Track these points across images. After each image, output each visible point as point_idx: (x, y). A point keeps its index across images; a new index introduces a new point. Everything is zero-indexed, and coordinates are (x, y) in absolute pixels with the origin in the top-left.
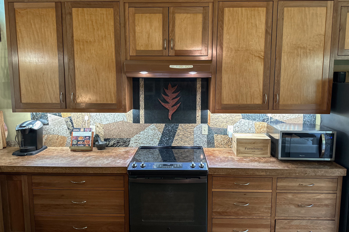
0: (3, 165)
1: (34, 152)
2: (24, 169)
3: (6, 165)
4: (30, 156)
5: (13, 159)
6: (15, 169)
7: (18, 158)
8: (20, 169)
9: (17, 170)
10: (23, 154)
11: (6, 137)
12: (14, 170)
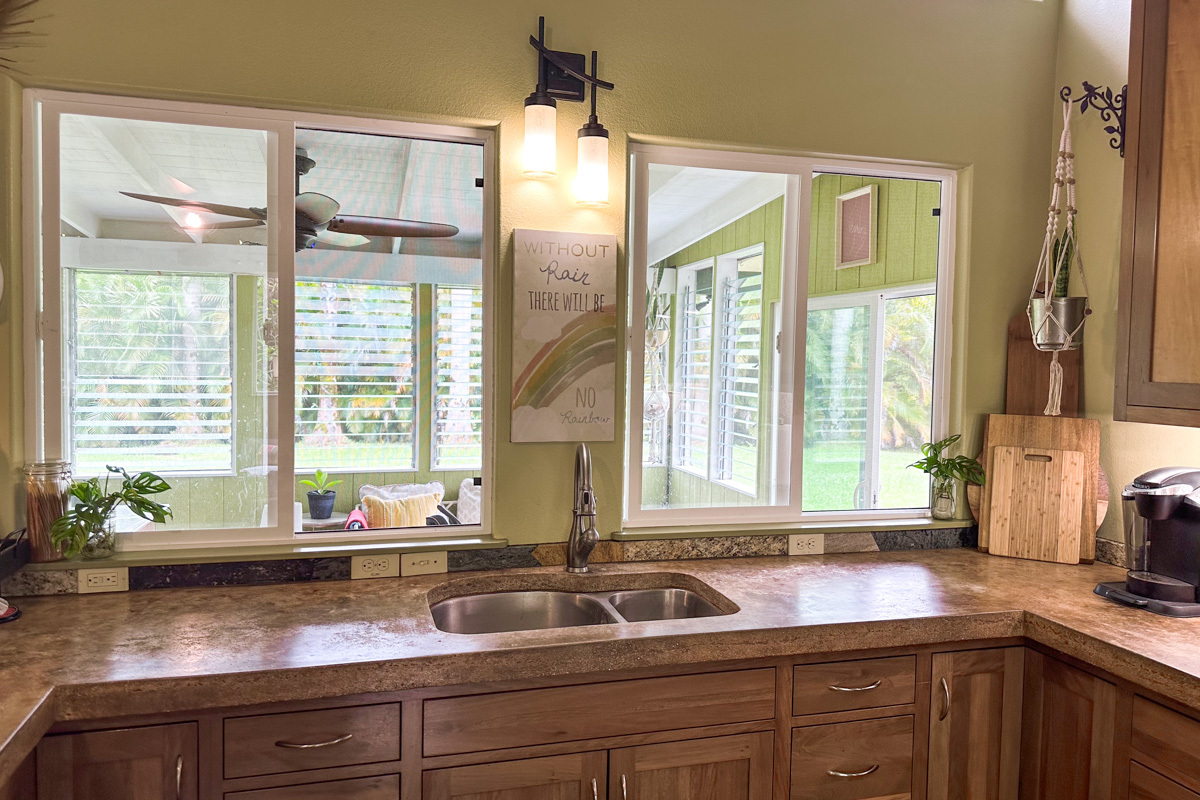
0: (1037, 612)
1: (1180, 607)
2: (1101, 655)
3: (1047, 616)
4: (1157, 616)
5: (1086, 606)
6: (1070, 642)
7: (1107, 609)
8: (1087, 647)
9: (1076, 649)
10: (1132, 601)
11: (1099, 523)
12: (1067, 643)
